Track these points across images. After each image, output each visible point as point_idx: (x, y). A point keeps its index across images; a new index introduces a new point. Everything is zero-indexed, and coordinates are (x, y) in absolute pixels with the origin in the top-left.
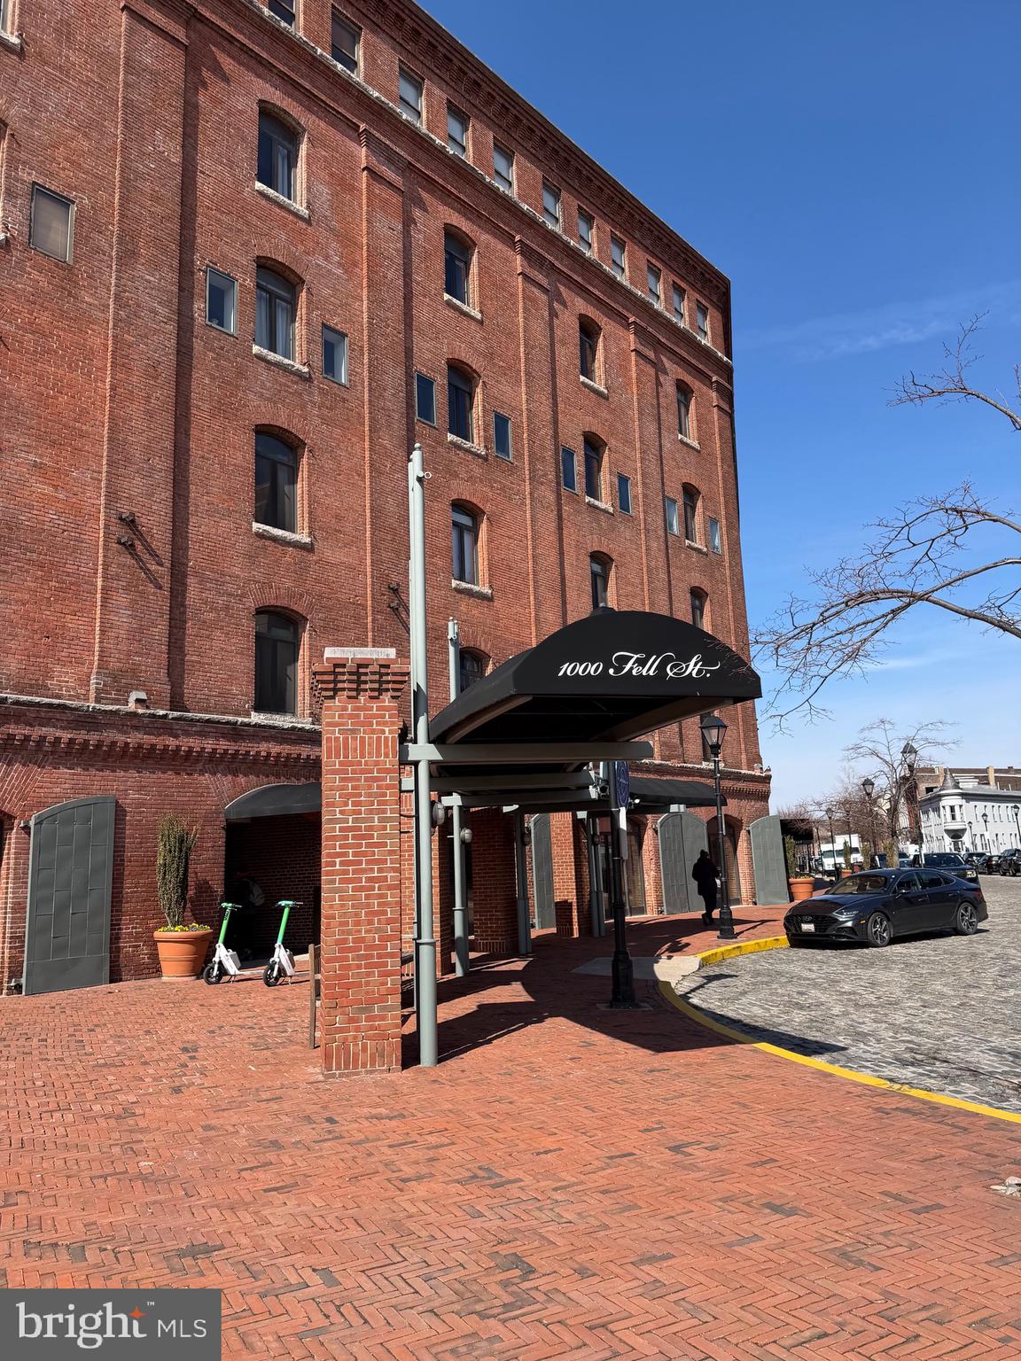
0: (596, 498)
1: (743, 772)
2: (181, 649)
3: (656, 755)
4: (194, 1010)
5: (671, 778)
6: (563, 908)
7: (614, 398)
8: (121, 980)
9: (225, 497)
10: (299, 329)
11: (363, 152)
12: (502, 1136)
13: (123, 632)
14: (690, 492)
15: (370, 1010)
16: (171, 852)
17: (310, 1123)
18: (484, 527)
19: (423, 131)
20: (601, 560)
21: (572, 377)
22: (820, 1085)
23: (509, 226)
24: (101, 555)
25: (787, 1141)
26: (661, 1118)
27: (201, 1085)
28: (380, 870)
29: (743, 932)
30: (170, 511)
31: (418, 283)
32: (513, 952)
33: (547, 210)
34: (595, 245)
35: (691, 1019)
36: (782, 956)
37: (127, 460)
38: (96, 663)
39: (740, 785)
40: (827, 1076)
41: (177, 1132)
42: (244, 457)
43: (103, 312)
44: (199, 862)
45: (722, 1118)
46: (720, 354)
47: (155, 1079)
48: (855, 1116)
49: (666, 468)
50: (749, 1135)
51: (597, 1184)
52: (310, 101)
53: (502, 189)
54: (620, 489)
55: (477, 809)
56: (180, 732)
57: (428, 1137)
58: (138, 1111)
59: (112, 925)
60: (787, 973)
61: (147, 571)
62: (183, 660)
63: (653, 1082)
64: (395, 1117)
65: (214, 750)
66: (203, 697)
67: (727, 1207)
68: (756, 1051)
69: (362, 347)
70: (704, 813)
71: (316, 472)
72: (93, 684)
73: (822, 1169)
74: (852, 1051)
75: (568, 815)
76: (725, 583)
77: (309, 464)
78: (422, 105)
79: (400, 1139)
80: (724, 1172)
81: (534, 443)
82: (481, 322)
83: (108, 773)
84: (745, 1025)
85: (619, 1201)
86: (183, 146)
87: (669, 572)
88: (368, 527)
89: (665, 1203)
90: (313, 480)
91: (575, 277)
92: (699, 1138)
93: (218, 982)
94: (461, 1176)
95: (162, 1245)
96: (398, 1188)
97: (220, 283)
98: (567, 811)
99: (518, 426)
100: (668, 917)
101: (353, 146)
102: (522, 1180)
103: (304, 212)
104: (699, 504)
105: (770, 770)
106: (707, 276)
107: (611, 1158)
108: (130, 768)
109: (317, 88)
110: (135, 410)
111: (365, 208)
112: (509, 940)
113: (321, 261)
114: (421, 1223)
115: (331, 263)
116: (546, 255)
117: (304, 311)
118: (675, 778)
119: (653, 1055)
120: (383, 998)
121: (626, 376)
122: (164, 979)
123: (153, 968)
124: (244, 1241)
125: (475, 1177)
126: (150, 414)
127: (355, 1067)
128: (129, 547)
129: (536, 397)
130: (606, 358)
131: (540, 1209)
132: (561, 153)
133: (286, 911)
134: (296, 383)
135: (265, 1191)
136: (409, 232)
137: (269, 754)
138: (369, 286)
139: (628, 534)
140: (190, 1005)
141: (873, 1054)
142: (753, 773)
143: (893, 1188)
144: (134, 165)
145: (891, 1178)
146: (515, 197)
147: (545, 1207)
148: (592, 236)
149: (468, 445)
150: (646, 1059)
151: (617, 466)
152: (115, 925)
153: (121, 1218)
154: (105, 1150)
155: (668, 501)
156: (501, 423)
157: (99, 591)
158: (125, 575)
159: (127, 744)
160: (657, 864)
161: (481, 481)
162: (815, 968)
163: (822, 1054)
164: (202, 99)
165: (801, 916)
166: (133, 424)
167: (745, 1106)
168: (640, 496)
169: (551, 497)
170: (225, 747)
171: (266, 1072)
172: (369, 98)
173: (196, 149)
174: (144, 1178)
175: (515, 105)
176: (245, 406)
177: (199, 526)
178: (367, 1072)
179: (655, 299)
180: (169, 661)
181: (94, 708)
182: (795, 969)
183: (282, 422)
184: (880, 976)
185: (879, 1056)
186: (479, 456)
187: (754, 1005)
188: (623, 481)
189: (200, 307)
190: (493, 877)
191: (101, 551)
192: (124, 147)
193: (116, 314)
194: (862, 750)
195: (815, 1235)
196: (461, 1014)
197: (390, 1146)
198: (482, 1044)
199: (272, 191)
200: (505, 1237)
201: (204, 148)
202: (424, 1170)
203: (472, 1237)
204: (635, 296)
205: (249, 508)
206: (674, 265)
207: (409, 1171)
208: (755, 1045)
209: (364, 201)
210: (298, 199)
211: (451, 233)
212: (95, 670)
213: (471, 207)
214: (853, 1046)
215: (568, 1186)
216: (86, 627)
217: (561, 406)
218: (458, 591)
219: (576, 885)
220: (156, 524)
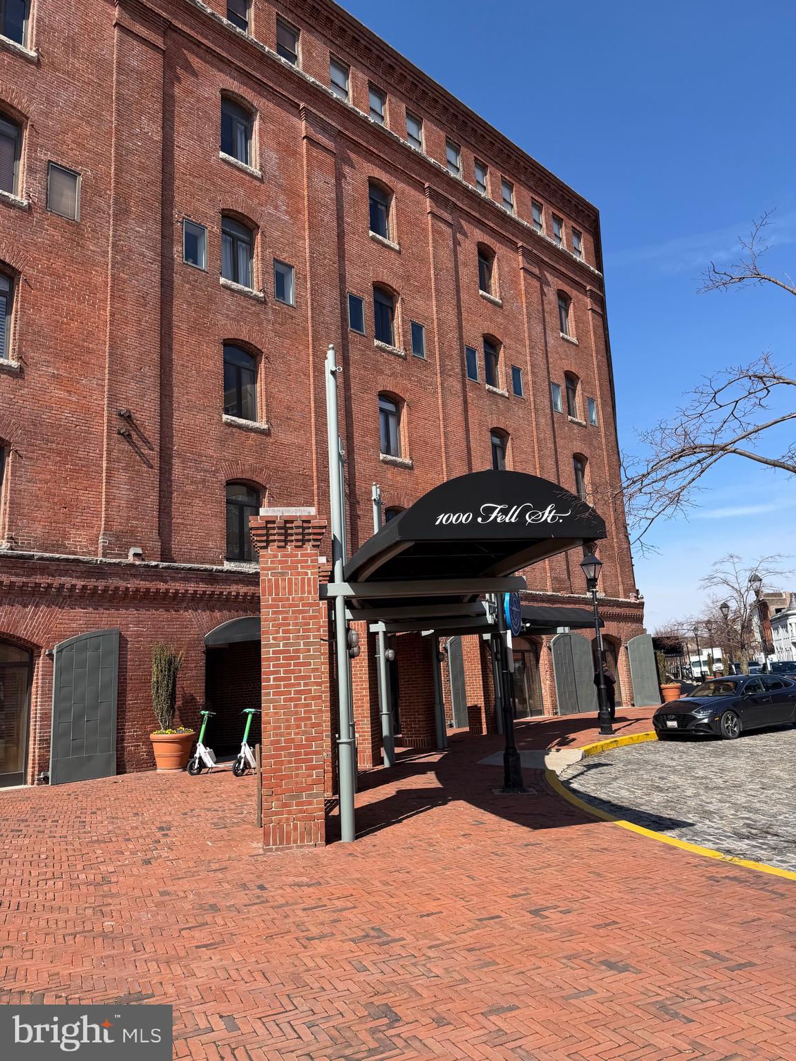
0: (495, 386)
1: (620, 600)
2: (169, 515)
3: (548, 587)
4: (175, 796)
5: (561, 606)
6: (474, 711)
7: (507, 307)
8: (125, 772)
9: (201, 396)
10: (256, 264)
11: (302, 126)
12: (395, 901)
13: (123, 502)
14: (571, 378)
15: (300, 797)
16: (162, 672)
17: (245, 890)
18: (405, 411)
19: (349, 106)
20: (500, 434)
21: (473, 291)
22: (664, 856)
23: (420, 176)
24: (105, 443)
25: (630, 906)
26: (529, 886)
27: (167, 857)
28: (305, 685)
29: (620, 729)
30: (158, 408)
31: (348, 224)
32: (433, 747)
33: (449, 162)
34: (489, 188)
35: (566, 801)
36: (651, 748)
37: (124, 369)
38: (103, 526)
39: (617, 610)
40: (672, 848)
41: (139, 897)
42: (215, 365)
43: (103, 257)
44: (185, 679)
45: (579, 885)
46: (592, 268)
47: (132, 853)
48: (691, 883)
49: (550, 360)
50: (599, 900)
51: (466, 943)
52: (260, 87)
53: (413, 147)
54: (513, 377)
55: (401, 634)
56: (168, 578)
57: (335, 902)
58: (114, 879)
59: (118, 729)
60: (653, 762)
61: (141, 455)
62: (171, 522)
63: (527, 855)
64: (313, 884)
65: (195, 592)
66: (187, 550)
67: (570, 964)
68: (615, 828)
69: (306, 275)
70: (588, 634)
71: (271, 375)
72: (101, 543)
73: (655, 930)
74: (698, 827)
75: (476, 637)
76: (602, 450)
77: (266, 368)
78: (349, 86)
79: (313, 903)
80: (572, 933)
81: (443, 344)
82: (399, 252)
83: (113, 611)
84: (614, 805)
85: (482, 958)
86: (163, 128)
87: (555, 442)
88: (313, 415)
89: (519, 960)
90: (269, 380)
91: (474, 213)
92: (557, 903)
93: (199, 773)
94: (356, 936)
95: (105, 993)
96: (303, 945)
97: (194, 231)
98: (474, 633)
99: (430, 332)
100: (561, 717)
101: (295, 120)
102: (404, 939)
103: (258, 173)
104: (579, 387)
105: (643, 598)
106: (580, 207)
107: (480, 920)
108: (130, 607)
109: (266, 77)
110: (130, 332)
111: (305, 167)
112: (430, 737)
113: (272, 211)
114: (316, 976)
115: (280, 212)
116: (450, 198)
117: (259, 250)
118: (564, 606)
119: (530, 831)
120: (310, 787)
121: (516, 288)
122: (159, 771)
123: (150, 763)
124: (171, 990)
125: (367, 936)
126: (141, 334)
127: (288, 843)
128: (127, 437)
129: (444, 308)
130: (500, 275)
131: (414, 965)
132: (460, 117)
133: (250, 717)
134: (254, 306)
135: (197, 947)
136: (340, 184)
137: (238, 594)
138: (310, 228)
139: (521, 413)
140: (173, 792)
141: (716, 829)
142: (629, 601)
143: (713, 946)
144: (125, 143)
145: (713, 938)
146: (424, 153)
147: (419, 963)
148: (487, 180)
149: (390, 348)
150: (525, 835)
151: (510, 360)
152: (120, 730)
153: (79, 970)
154: (80, 912)
155: (552, 386)
156: (417, 330)
157: (104, 471)
158: (124, 458)
159: (127, 589)
160: (551, 675)
161: (402, 376)
162: (676, 757)
163: (673, 829)
164: (177, 91)
165: (666, 715)
166: (128, 342)
167: (599, 875)
168: (530, 383)
169: (458, 386)
170: (204, 589)
171: (220, 847)
172: (307, 83)
173: (173, 129)
174: (104, 935)
175: (422, 82)
176: (215, 324)
177: (181, 419)
178: (298, 847)
179: (539, 227)
180: (159, 524)
181: (101, 561)
182: (660, 758)
183: (244, 336)
184: (728, 763)
185: (720, 831)
186: (399, 356)
187: (623, 788)
188: (516, 371)
189: (178, 250)
190: (416, 687)
191: (105, 440)
192: (118, 130)
193: (113, 258)
194: (715, 580)
195: (642, 990)
196: (382, 798)
197: (304, 910)
198: (394, 823)
199: (233, 158)
200: (381, 989)
201: (179, 128)
202: (327, 930)
203: (354, 988)
204: (522, 225)
205: (220, 404)
206: (553, 200)
207: (315, 931)
208: (616, 823)
209: (305, 163)
210: (253, 163)
211: (374, 184)
212: (102, 532)
213: (389, 162)
214: (700, 822)
215: (442, 945)
216: (94, 499)
217: (464, 315)
218: (385, 462)
219: (484, 693)
220: (148, 418)
